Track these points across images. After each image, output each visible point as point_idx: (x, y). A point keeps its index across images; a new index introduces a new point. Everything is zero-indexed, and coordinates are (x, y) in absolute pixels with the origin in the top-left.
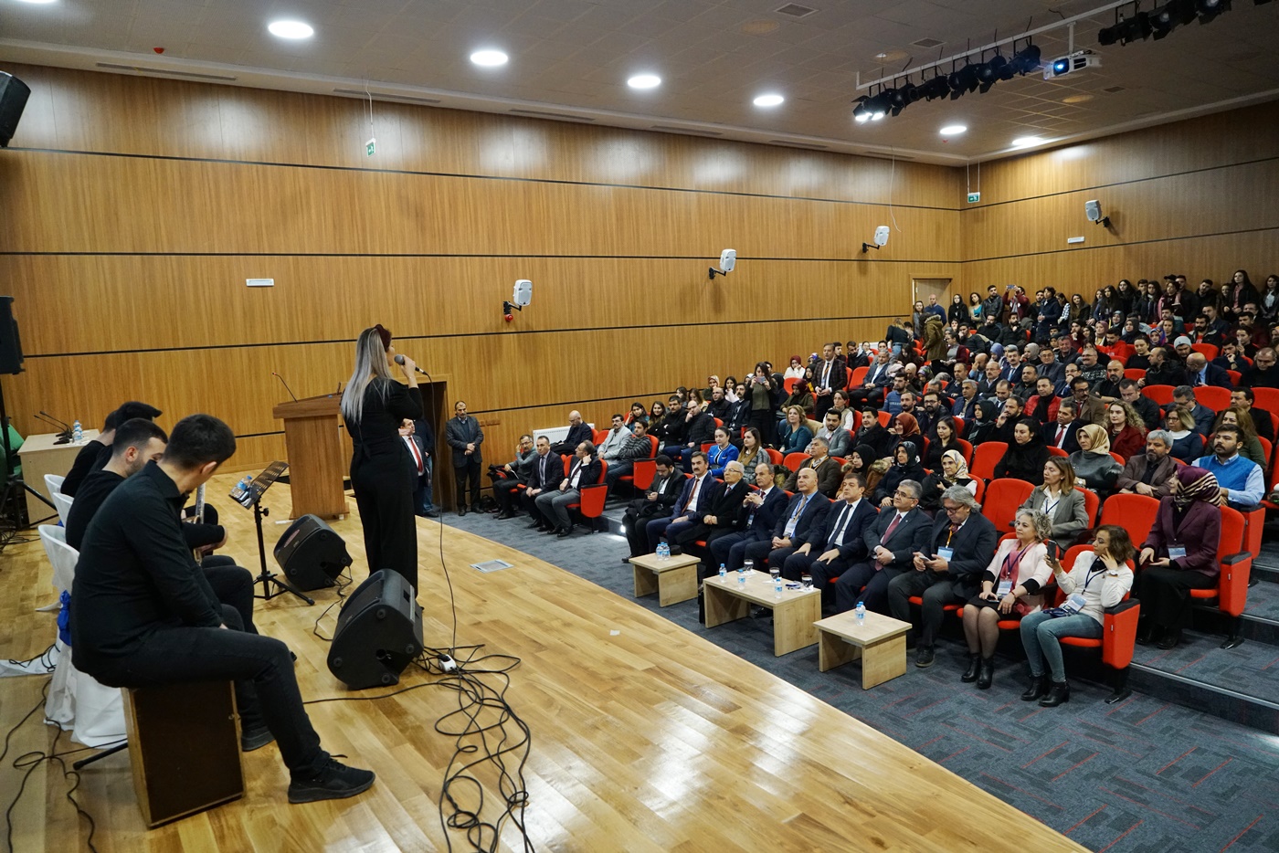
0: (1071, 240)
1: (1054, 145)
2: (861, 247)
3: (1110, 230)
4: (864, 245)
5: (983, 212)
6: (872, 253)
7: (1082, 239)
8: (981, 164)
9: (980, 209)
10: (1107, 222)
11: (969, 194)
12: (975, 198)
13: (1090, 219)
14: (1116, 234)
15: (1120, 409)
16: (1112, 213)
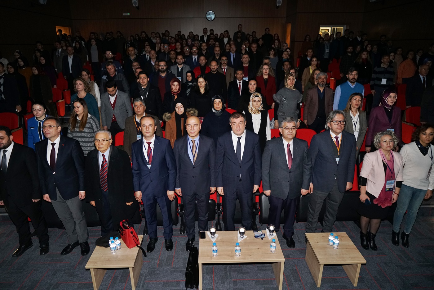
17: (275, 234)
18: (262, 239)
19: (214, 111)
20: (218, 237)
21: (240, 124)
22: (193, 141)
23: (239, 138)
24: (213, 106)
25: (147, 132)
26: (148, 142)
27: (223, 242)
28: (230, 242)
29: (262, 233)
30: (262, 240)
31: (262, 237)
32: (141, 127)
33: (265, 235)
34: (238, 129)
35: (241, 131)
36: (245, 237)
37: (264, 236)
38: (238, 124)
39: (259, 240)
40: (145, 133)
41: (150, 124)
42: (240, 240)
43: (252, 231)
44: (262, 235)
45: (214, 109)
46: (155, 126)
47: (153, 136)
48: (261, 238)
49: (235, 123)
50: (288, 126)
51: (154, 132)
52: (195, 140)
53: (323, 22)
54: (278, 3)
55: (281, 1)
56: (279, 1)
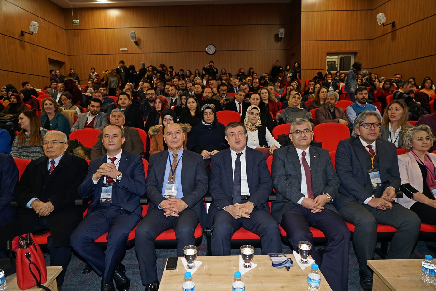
0: (121, 49)
1: (112, 6)
2: (20, 32)
3: (138, 47)
4: (22, 32)
5: (78, 32)
6: (26, 36)
7: (126, 49)
8: (79, 8)
9: (76, 31)
10: (137, 43)
11: (74, 20)
12: (77, 23)
13: (132, 40)
14: (141, 48)
15: (266, 91)
16: (138, 40)
17: (311, 261)
18: (288, 268)
19: (204, 123)
20: (202, 266)
21: (240, 135)
22: (174, 155)
23: (239, 156)
24: (203, 118)
25: (111, 143)
26: (111, 157)
27: (210, 275)
28: (223, 275)
29: (286, 259)
30: (288, 270)
31: (287, 265)
32: (103, 139)
33: (292, 262)
34: (237, 141)
35: (241, 143)
36: (254, 265)
37: (291, 265)
38: (237, 134)
39: (281, 271)
40: (108, 146)
41: (115, 133)
42: (243, 271)
43: (267, 256)
44: (286, 262)
45: (204, 121)
46: (122, 137)
47: (119, 150)
48: (286, 267)
49: (232, 134)
50: (299, 129)
51: (120, 145)
52: (177, 153)
53: (329, 50)
54: (280, 35)
55: (284, 33)
56: (282, 33)
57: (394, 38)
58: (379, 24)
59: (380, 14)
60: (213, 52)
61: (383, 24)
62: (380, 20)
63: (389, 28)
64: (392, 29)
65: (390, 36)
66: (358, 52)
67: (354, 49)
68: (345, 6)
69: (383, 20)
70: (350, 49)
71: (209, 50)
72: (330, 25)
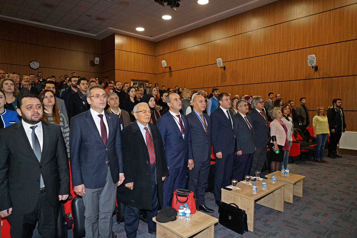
53: (133, 78)
54: (96, 62)
55: (99, 61)
56: (97, 61)
57: (171, 76)
58: (163, 67)
59: (164, 61)
60: (37, 68)
61: (165, 67)
62: (164, 64)
63: (168, 70)
64: (169, 70)
65: (168, 74)
66: (149, 81)
67: (147, 79)
68: (141, 51)
69: (166, 65)
70: (145, 79)
71: (33, 65)
72: (133, 62)
